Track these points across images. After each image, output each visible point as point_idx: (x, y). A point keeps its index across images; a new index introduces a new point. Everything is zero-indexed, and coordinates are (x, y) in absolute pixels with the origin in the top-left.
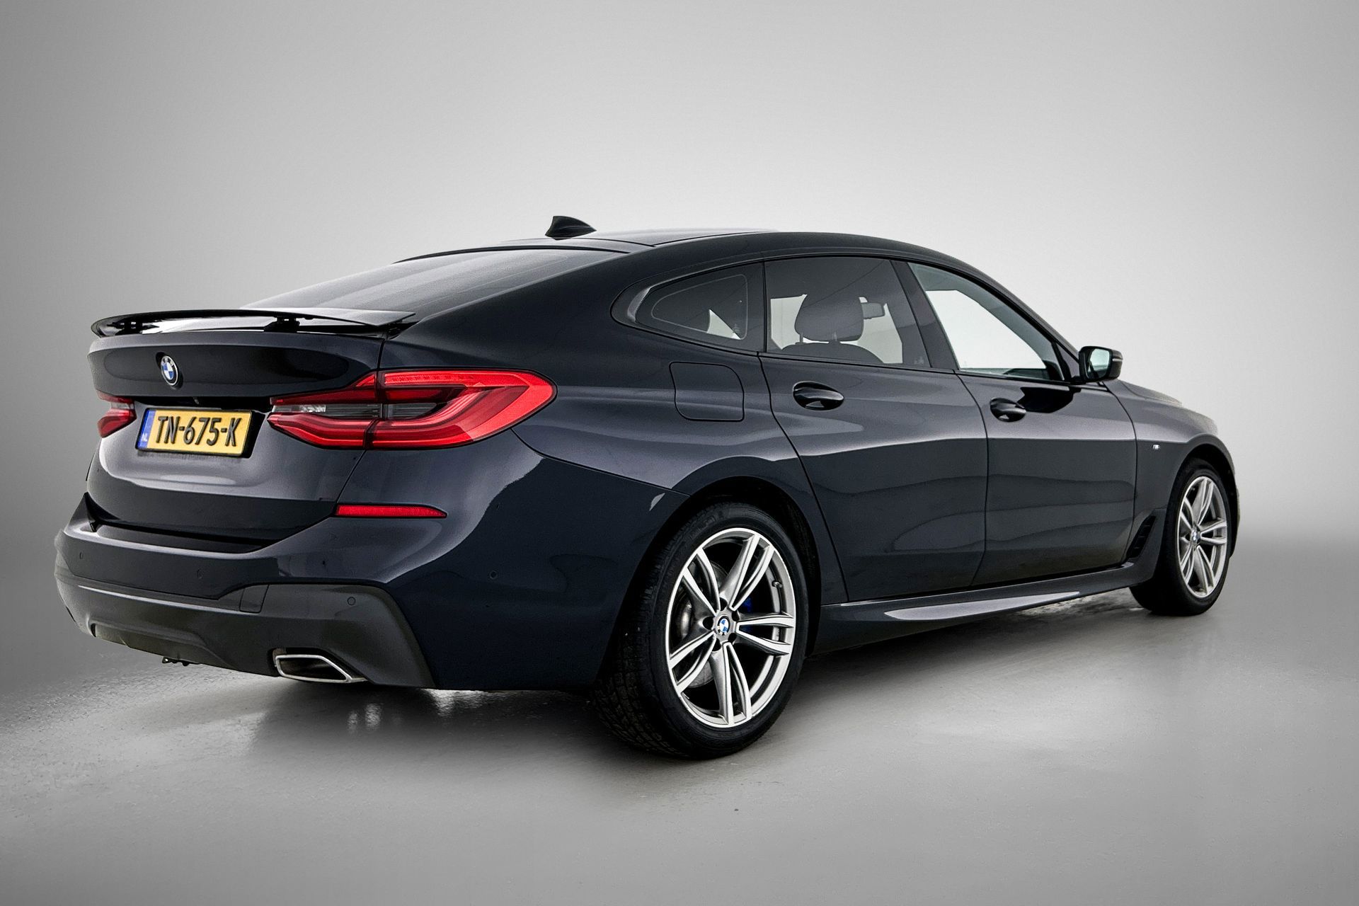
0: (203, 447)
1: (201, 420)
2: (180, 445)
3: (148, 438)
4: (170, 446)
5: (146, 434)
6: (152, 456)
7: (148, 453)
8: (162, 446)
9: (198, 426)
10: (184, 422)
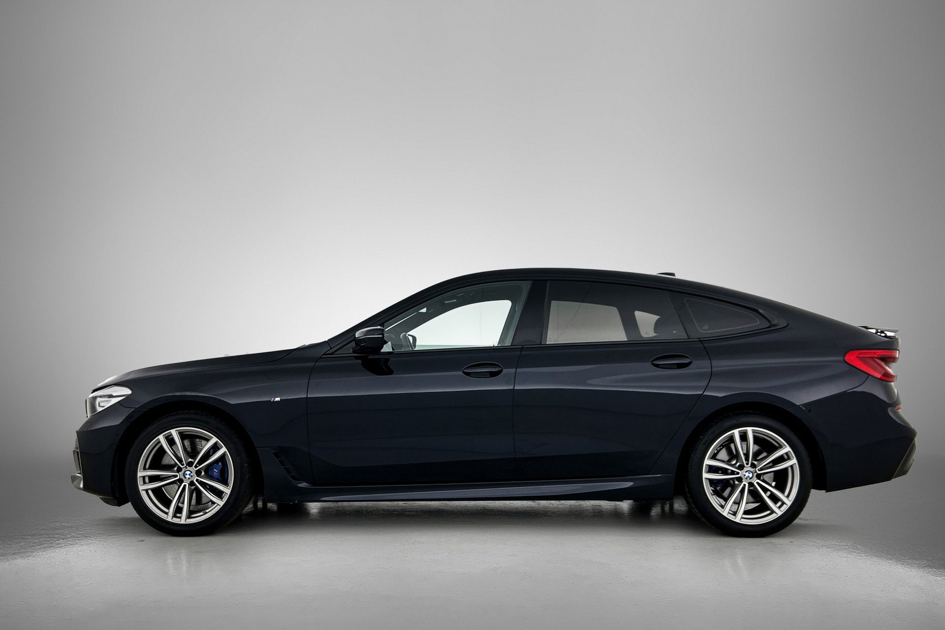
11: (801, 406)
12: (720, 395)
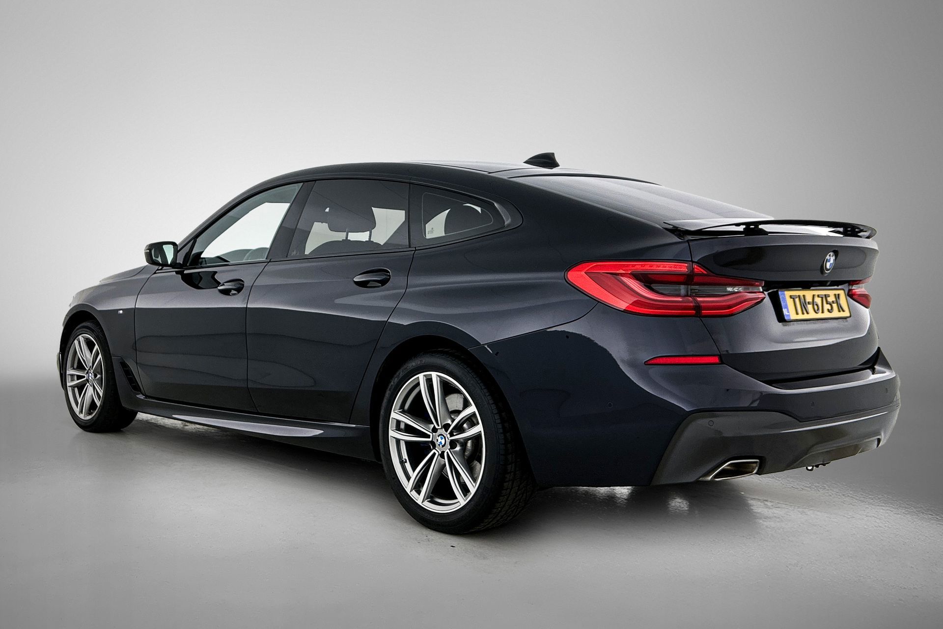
0: (827, 315)
1: (818, 296)
2: (812, 315)
3: (788, 312)
4: (806, 316)
5: (786, 309)
6: (793, 324)
7: (789, 323)
8: (801, 317)
9: (818, 301)
10: (809, 299)
11: (486, 346)
12: (405, 323)
